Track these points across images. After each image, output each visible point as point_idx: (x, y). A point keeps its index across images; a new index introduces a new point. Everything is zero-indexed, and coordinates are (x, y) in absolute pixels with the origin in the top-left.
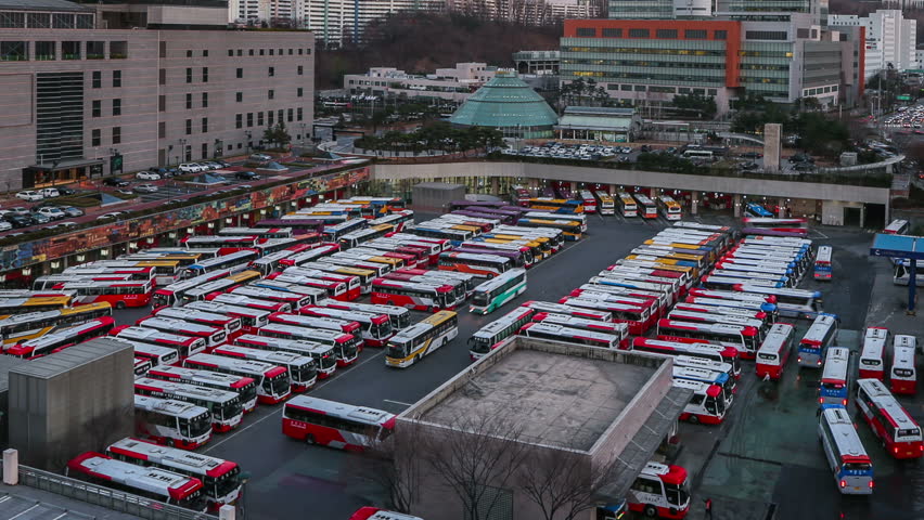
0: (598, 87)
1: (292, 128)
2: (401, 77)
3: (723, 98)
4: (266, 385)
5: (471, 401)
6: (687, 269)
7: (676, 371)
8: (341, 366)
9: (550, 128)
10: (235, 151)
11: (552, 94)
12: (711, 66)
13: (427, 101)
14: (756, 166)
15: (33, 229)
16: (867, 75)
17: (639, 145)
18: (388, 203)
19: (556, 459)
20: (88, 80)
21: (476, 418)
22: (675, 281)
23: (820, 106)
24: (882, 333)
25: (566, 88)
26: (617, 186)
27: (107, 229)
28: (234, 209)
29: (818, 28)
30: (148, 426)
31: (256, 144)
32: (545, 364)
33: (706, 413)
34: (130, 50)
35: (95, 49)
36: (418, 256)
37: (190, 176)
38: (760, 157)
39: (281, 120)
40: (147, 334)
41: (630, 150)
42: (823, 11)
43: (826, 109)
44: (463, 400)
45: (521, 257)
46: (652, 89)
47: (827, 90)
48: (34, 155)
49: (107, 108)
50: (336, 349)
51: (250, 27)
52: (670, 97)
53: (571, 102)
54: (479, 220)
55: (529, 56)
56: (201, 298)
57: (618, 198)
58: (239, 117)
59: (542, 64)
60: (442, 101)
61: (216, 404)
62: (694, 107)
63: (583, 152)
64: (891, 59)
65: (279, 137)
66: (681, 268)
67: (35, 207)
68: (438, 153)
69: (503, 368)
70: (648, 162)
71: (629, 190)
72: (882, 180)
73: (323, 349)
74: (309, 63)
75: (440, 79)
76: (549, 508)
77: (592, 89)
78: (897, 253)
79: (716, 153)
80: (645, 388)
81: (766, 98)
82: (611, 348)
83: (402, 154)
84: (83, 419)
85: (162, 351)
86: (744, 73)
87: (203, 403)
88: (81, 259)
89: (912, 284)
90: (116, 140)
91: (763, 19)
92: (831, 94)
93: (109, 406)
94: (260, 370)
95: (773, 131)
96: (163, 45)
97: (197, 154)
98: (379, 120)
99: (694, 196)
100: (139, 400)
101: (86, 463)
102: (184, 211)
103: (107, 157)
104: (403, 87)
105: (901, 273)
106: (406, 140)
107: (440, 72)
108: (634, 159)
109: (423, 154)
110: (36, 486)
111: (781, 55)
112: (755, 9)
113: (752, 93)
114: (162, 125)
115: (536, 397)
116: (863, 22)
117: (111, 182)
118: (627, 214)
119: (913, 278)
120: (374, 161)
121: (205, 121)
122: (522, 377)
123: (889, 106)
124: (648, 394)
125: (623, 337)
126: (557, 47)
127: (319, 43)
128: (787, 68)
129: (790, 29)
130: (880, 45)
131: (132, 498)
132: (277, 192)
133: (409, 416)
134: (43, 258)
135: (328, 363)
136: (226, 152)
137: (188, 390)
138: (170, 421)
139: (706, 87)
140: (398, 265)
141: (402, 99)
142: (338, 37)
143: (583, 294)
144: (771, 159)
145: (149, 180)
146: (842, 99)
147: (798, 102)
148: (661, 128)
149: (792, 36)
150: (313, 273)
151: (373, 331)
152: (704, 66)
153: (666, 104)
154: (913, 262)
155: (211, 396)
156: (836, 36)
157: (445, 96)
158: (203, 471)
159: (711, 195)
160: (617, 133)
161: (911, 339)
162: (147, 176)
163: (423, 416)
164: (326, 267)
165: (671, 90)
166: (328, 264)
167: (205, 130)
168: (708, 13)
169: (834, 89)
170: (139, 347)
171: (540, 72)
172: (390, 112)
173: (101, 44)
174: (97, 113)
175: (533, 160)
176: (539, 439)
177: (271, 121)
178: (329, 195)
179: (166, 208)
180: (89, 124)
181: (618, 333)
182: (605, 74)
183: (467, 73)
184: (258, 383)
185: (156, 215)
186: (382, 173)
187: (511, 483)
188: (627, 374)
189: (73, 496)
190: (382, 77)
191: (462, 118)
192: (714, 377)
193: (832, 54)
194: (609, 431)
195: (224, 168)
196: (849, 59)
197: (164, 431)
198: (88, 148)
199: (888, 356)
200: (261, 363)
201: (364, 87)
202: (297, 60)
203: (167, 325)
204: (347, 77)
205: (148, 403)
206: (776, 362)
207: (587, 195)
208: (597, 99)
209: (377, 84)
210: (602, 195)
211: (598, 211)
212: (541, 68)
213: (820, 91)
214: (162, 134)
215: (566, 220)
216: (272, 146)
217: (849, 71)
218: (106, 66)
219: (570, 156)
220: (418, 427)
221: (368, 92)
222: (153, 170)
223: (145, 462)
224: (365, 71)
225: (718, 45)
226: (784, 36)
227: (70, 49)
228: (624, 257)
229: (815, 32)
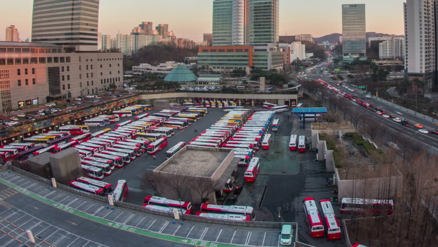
0: (209, 68)
1: (117, 84)
2: (150, 66)
3: (248, 70)
4: (116, 162)
5: (175, 165)
6: (238, 123)
7: (235, 153)
8: (137, 156)
9: (195, 81)
10: (101, 91)
11: (195, 71)
12: (244, 60)
13: (158, 74)
14: (258, 90)
15: (50, 115)
16: (291, 61)
17: (222, 85)
18: (147, 107)
19: (201, 180)
20: (61, 69)
21: (176, 170)
22: (234, 127)
23: (277, 71)
24: (296, 136)
25: (200, 69)
26: (216, 99)
27: (68, 116)
28: (102, 109)
29: (276, 48)
30: (87, 173)
31: (107, 89)
32: (196, 153)
33: (245, 163)
34: (71, 59)
35: (62, 59)
36: (156, 123)
37: (89, 99)
38: (259, 87)
39: (114, 81)
40: (83, 147)
41: (220, 87)
42: (277, 42)
43: (279, 72)
44: (173, 165)
45: (187, 122)
46: (226, 68)
47: (279, 66)
48: (49, 93)
49: (66, 78)
50: (135, 152)
51: (104, 52)
52: (232, 70)
53: (202, 72)
54: (174, 111)
55: (188, 59)
56: (95, 137)
57: (216, 103)
58: (102, 80)
59: (192, 61)
60: (162, 74)
61: (103, 168)
62: (239, 73)
63: (205, 88)
64: (298, 56)
65: (113, 86)
66: (236, 123)
67: (50, 108)
68: (161, 90)
69: (184, 155)
70: (225, 91)
71: (220, 100)
72: (295, 92)
73: (131, 152)
74: (121, 62)
75: (161, 67)
76: (201, 193)
77: (208, 68)
78: (299, 113)
79: (246, 87)
80: (226, 158)
81: (261, 69)
82: (216, 147)
83: (150, 91)
84: (69, 171)
85: (87, 152)
86: (254, 62)
87: (100, 167)
88: (63, 124)
89: (304, 122)
90: (69, 88)
91: (259, 45)
92: (280, 67)
93: (75, 167)
94: (114, 158)
95: (262, 79)
96: (80, 57)
97: (91, 92)
98: (143, 80)
99: (240, 100)
100: (83, 166)
101: (73, 183)
102: (88, 110)
103: (67, 93)
104: (150, 70)
105: (301, 119)
106: (150, 86)
107: (161, 64)
108: (220, 90)
109: (156, 91)
110: (61, 188)
111: (265, 56)
112: (257, 42)
113: (257, 68)
114: (81, 83)
115: (194, 163)
116: (290, 45)
117: (68, 101)
118: (220, 107)
119: (304, 120)
120: (142, 93)
121: (92, 81)
122: (189, 157)
123: (298, 70)
124: (227, 160)
125: (220, 144)
126: (197, 56)
127: (125, 56)
128: (267, 60)
129: (268, 48)
130: (295, 52)
131: (85, 193)
132: (113, 104)
133: (157, 170)
134: (53, 124)
135: (133, 156)
136: (99, 92)
137: (95, 164)
138: (92, 172)
139: (243, 67)
140: (151, 126)
141: (150, 73)
142: (130, 54)
143: (207, 132)
144: (262, 88)
145: (78, 100)
146: (284, 69)
147: (271, 70)
148: (229, 80)
149: (268, 50)
150: (126, 129)
151: (145, 146)
152: (242, 60)
153: (231, 72)
154: (304, 115)
155: (102, 165)
156: (281, 50)
157: (163, 72)
158: (103, 186)
159: (245, 100)
160: (215, 82)
161: (304, 137)
162: (78, 99)
163: (161, 170)
164: (129, 127)
165: (232, 68)
166: (130, 126)
167: (92, 84)
168: (243, 44)
169: (281, 66)
170: (80, 151)
171: (192, 64)
172: (146, 78)
173: (63, 58)
174: (63, 79)
175: (190, 92)
176: (196, 175)
177: (111, 81)
178: (129, 105)
179: (83, 109)
180: (62, 83)
181: (218, 143)
182: (212, 64)
183: (169, 65)
184: (114, 162)
185: (81, 111)
186: (144, 97)
187: (189, 187)
188: (220, 155)
189: (70, 191)
190: (144, 66)
191: (167, 79)
192: (247, 153)
193: (280, 55)
194: (216, 171)
195: (98, 97)
196: (286, 57)
197: (91, 175)
198: (62, 90)
199: (297, 142)
200: (114, 156)
201: (138, 70)
202: (118, 62)
203: (94, 142)
204: (133, 67)
205: (86, 167)
206: (267, 145)
207: (207, 102)
208: (210, 72)
209: (142, 69)
210: (211, 102)
211: (210, 107)
212: (192, 62)
213: (277, 67)
214: (81, 86)
215: (200, 110)
216: (112, 89)
217: (286, 60)
218: (65, 64)
219: (201, 90)
220: (160, 173)
221: (139, 72)
222: (79, 97)
223: (88, 183)
224: (138, 65)
225: (246, 54)
226: (266, 50)
227: (56, 59)
228: (219, 120)
229: (275, 49)
